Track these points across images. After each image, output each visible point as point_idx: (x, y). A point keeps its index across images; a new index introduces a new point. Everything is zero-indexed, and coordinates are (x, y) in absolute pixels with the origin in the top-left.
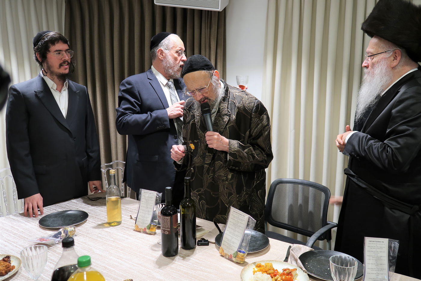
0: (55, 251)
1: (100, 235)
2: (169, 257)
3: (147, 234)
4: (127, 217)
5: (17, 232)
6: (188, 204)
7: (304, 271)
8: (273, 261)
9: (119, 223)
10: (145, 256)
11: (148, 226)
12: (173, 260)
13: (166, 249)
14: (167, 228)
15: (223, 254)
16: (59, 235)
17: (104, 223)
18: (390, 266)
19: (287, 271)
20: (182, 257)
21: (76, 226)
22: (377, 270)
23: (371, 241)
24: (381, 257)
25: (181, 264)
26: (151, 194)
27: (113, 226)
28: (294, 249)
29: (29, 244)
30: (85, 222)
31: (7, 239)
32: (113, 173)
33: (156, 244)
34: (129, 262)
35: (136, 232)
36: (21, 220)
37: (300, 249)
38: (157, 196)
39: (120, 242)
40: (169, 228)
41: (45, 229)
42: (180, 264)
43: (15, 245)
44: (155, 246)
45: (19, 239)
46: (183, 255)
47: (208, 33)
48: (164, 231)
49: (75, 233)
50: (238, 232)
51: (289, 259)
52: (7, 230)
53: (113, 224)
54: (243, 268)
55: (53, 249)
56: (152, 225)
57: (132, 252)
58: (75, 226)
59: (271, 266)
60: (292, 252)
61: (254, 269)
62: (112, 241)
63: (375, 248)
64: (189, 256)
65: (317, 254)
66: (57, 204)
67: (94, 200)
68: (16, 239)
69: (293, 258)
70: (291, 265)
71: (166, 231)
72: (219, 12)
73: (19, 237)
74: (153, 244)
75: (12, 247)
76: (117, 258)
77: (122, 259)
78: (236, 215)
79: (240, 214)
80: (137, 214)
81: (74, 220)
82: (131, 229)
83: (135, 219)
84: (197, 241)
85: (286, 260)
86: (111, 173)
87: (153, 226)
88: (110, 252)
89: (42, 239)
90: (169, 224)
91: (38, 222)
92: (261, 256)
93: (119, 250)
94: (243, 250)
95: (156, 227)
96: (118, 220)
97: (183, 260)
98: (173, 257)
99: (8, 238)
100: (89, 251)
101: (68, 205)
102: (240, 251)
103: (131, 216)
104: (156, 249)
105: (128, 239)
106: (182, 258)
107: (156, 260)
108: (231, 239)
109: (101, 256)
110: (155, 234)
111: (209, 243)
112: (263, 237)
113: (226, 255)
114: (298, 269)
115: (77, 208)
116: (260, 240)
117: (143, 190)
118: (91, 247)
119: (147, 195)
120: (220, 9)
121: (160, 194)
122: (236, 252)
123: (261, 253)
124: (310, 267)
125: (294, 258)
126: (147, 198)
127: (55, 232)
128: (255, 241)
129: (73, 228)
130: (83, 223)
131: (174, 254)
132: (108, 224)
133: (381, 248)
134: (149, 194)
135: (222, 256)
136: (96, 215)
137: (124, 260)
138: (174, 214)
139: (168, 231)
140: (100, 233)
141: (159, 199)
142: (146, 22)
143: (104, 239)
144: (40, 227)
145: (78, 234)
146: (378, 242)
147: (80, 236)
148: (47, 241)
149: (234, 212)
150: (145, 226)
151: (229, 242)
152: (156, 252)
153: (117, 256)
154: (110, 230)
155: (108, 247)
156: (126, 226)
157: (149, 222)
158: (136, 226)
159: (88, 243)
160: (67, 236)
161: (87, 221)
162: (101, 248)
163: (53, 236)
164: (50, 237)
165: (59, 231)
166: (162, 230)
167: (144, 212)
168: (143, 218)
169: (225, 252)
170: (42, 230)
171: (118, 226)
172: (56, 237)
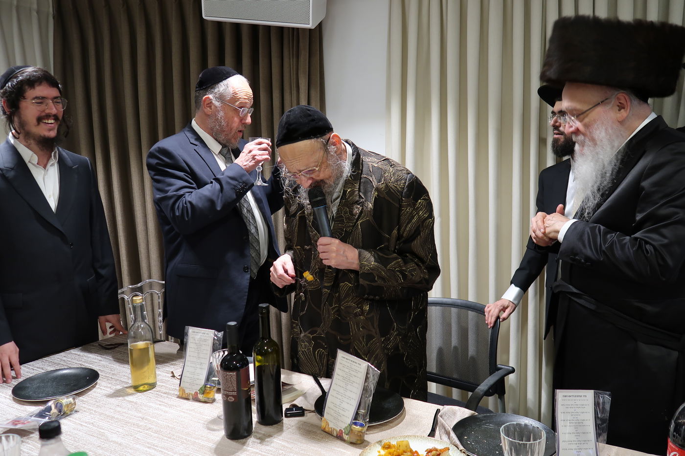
1: (119, 409)
2: (238, 439)
3: (200, 401)
4: (166, 374)
6: (266, 348)
7: (461, 450)
8: (411, 436)
9: (152, 386)
10: (197, 441)
11: (201, 388)
12: (244, 444)
13: (232, 427)
14: (231, 391)
16: (47, 413)
17: (126, 387)
18: (598, 435)
19: (434, 452)
20: (259, 439)
21: (78, 395)
22: (578, 442)
23: (565, 396)
24: (584, 422)
25: (257, 451)
26: (205, 334)
28: (445, 414)
30: (94, 387)
32: (138, 301)
33: (215, 419)
34: (169, 453)
35: (182, 400)
37: (454, 413)
38: (215, 338)
39: (153, 419)
40: (235, 391)
41: (22, 403)
42: (255, 450)
44: (214, 421)
46: (260, 436)
47: (294, 65)
48: (227, 396)
49: (75, 407)
50: (351, 391)
51: (437, 432)
53: (141, 388)
54: (361, 451)
56: (209, 386)
57: (174, 435)
58: (74, 396)
59: (408, 446)
60: (441, 419)
61: (379, 452)
62: (140, 417)
63: (573, 408)
64: (271, 436)
65: (482, 420)
66: (45, 359)
67: (109, 349)
69: (443, 430)
70: (440, 442)
71: (231, 396)
72: (310, 30)
74: (210, 418)
76: (149, 448)
77: (156, 448)
78: (346, 364)
79: (353, 362)
80: (181, 370)
81: (74, 386)
82: (173, 394)
83: (179, 377)
84: (284, 409)
85: (432, 434)
86: (136, 301)
87: (210, 388)
88: (135, 437)
89: (15, 422)
90: (235, 385)
91: (10, 392)
92: (390, 429)
93: (151, 433)
94: (361, 422)
95: (215, 390)
97: (260, 443)
98: (244, 440)
100: (100, 438)
101: (65, 359)
102: (355, 424)
103: (172, 372)
104: (215, 428)
105: (167, 412)
106: (259, 441)
107: (214, 446)
108: (340, 403)
109: (120, 444)
110: (214, 401)
111: (305, 412)
113: (333, 431)
114: (452, 447)
115: (80, 363)
116: (389, 402)
117: (190, 327)
118: (103, 431)
119: (198, 337)
120: (311, 25)
121: (220, 335)
122: (350, 425)
123: (391, 425)
124: (471, 443)
125: (445, 429)
126: (197, 342)
127: (40, 407)
129: (71, 399)
130: (89, 390)
131: (246, 434)
132: (133, 389)
133: (583, 406)
134: (201, 334)
135: (326, 432)
136: (113, 374)
137: (160, 449)
138: (242, 367)
139: (233, 396)
140: (118, 406)
141: (218, 342)
142: (191, 48)
143: (127, 415)
144: (14, 400)
145: (81, 408)
146: (578, 396)
147: (84, 413)
148: (24, 424)
149: (343, 359)
150: (197, 388)
151: (337, 409)
152: (215, 432)
153: (148, 443)
154: (138, 398)
155: (132, 428)
156: (165, 391)
157: (203, 382)
158: (182, 390)
159: (98, 424)
160: (62, 414)
161: (97, 386)
162: (120, 430)
163: (36, 414)
164: (32, 416)
165: (47, 406)
166: (223, 394)
167: (194, 365)
168: (192, 376)
169: (331, 425)
170: (17, 406)
171: (150, 391)
172: (42, 415)
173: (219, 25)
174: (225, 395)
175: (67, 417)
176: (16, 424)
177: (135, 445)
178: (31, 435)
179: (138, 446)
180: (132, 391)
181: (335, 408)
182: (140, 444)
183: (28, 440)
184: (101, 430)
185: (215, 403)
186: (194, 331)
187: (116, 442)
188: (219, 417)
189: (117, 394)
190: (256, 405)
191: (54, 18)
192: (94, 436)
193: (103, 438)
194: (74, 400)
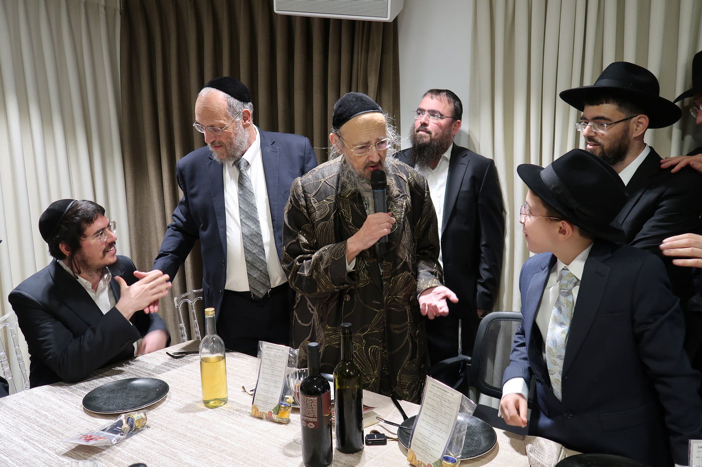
0: (112, 459)
1: (190, 426)
3: (274, 422)
4: (236, 388)
5: (44, 422)
6: (347, 371)
9: (225, 401)
11: (275, 408)
13: (311, 454)
14: (312, 418)
15: (414, 463)
16: (118, 427)
17: (197, 402)
21: (149, 408)
23: (700, 447)
26: (279, 350)
27: (212, 408)
29: (66, 445)
30: (164, 400)
31: (27, 436)
32: (211, 313)
33: (291, 443)
35: (255, 419)
36: (52, 399)
39: (227, 440)
40: (315, 418)
41: (93, 415)
43: (40, 446)
44: (290, 446)
45: (48, 436)
46: (341, 465)
48: (308, 422)
49: (146, 423)
50: (442, 423)
52: (28, 418)
53: (212, 404)
55: (109, 455)
56: (283, 406)
58: (145, 410)
62: (213, 437)
64: (353, 466)
67: (177, 358)
68: (44, 435)
71: (311, 422)
73: (48, 432)
74: (286, 442)
75: (36, 451)
78: (437, 393)
79: (445, 391)
80: (255, 384)
81: (144, 398)
82: (246, 412)
83: (250, 393)
84: (365, 436)
86: (208, 313)
87: (285, 408)
89: (89, 438)
90: (316, 410)
91: (81, 402)
93: (226, 456)
94: (453, 456)
95: (290, 409)
96: (222, 396)
99: (29, 434)
101: (133, 367)
102: (447, 459)
103: (243, 387)
104: (293, 453)
105: (240, 433)
108: (430, 436)
110: (288, 422)
111: (387, 440)
112: (484, 426)
113: (420, 464)
116: (479, 433)
117: (264, 342)
118: (175, 451)
119: (273, 352)
121: (296, 352)
122: (440, 460)
123: (483, 460)
126: (272, 358)
127: (111, 421)
128: (471, 435)
129: (142, 414)
130: (160, 403)
131: (326, 463)
134: (275, 350)
135: (412, 466)
136: (182, 386)
138: (323, 391)
139: (313, 422)
140: (190, 422)
141: (293, 360)
142: (259, 43)
143: (199, 434)
144: (85, 411)
145: (152, 423)
147: (155, 429)
148: (97, 440)
149: (434, 387)
150: (271, 407)
151: (426, 442)
152: (292, 458)
154: (209, 414)
155: (206, 449)
156: (236, 407)
157: (277, 402)
158: (255, 408)
159: (170, 442)
160: (134, 429)
161: (167, 399)
162: (193, 451)
163: (108, 429)
164: (103, 430)
165: (119, 419)
166: (303, 420)
167: (268, 383)
168: (266, 394)
169: (418, 458)
170: (88, 417)
171: (221, 407)
172: (114, 430)
173: (289, 19)
174: (305, 421)
175: (138, 433)
176: (88, 441)
178: (104, 452)
180: (202, 406)
181: (423, 440)
183: (100, 458)
184: (173, 450)
185: (289, 425)
186: (268, 346)
188: (295, 441)
189: (189, 409)
190: (335, 429)
191: (121, 14)
192: (168, 457)
193: (176, 459)
194: (145, 415)
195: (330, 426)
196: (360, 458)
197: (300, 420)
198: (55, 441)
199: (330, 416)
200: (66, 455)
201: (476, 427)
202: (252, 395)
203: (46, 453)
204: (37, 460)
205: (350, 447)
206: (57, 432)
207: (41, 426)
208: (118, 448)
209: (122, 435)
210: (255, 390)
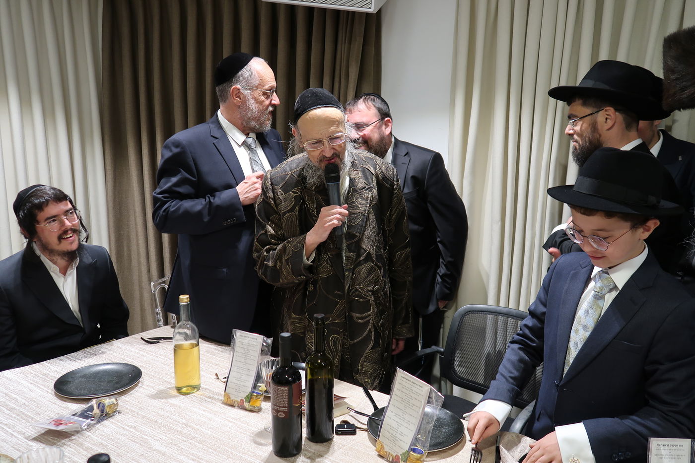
0: (82, 444)
1: (162, 413)
2: (287, 458)
3: (246, 409)
4: (210, 375)
5: (14, 406)
6: (319, 361)
9: (197, 388)
10: (243, 456)
11: (247, 396)
13: (281, 443)
14: (282, 407)
15: (382, 454)
16: (88, 412)
17: (169, 388)
20: (309, 458)
21: (121, 394)
23: (660, 445)
26: (253, 338)
27: (185, 394)
29: (35, 429)
30: (136, 386)
32: (185, 301)
33: (261, 432)
35: (227, 407)
36: (23, 382)
39: (197, 427)
40: (286, 407)
41: (64, 399)
43: (9, 430)
44: (260, 434)
45: (18, 419)
46: (310, 455)
47: (345, 51)
48: (278, 412)
49: (117, 408)
50: (410, 414)
53: (184, 390)
55: (78, 441)
56: (255, 394)
57: (219, 447)
58: (117, 395)
60: (504, 449)
62: (184, 424)
64: (322, 456)
67: (151, 343)
68: (13, 419)
71: (281, 411)
73: (18, 415)
74: (256, 430)
78: (406, 385)
79: (414, 383)
80: (227, 372)
81: (117, 383)
82: (218, 399)
84: (335, 426)
86: (182, 300)
87: (257, 396)
88: (179, 447)
89: (58, 422)
90: (286, 400)
91: (52, 386)
92: (451, 457)
93: (196, 443)
94: (420, 448)
95: (262, 398)
96: (194, 382)
98: (293, 459)
102: (414, 450)
103: (217, 375)
104: (263, 441)
105: (212, 420)
106: (309, 461)
108: (398, 427)
109: (164, 454)
110: (259, 410)
111: (357, 430)
112: (453, 418)
113: (388, 455)
115: (122, 357)
116: (447, 425)
117: (238, 331)
118: (145, 437)
119: (246, 341)
120: (373, 10)
121: (270, 341)
122: (408, 452)
123: (451, 452)
126: (245, 347)
127: (82, 405)
128: (439, 427)
129: (113, 400)
130: (132, 389)
131: (295, 452)
133: (679, 457)
134: (249, 339)
135: (381, 456)
136: (156, 372)
138: (294, 381)
139: (284, 412)
140: (161, 409)
141: (266, 349)
142: (243, 30)
143: (170, 420)
144: (56, 395)
145: (124, 409)
146: (673, 446)
147: (127, 414)
148: (66, 424)
149: (403, 379)
150: (243, 395)
151: (394, 433)
152: (262, 447)
153: (193, 455)
154: (180, 401)
155: (176, 436)
156: (208, 394)
157: (249, 390)
158: (227, 395)
159: (141, 428)
160: (104, 415)
161: (139, 385)
162: (164, 437)
163: (78, 414)
164: (74, 415)
165: (90, 404)
166: (273, 409)
167: (241, 371)
168: (238, 382)
169: (387, 449)
170: (59, 402)
171: (193, 394)
172: (84, 415)
173: (273, 6)
174: (275, 410)
175: (109, 419)
176: (58, 425)
177: (179, 456)
178: (73, 437)
179: (182, 458)
180: (175, 392)
181: (392, 432)
182: (184, 455)
183: (69, 443)
184: (143, 436)
185: (261, 413)
186: (242, 335)
187: (159, 451)
188: (266, 430)
189: (161, 395)
190: (306, 418)
192: (137, 443)
193: (146, 445)
194: (116, 400)
195: (300, 415)
196: (329, 448)
197: (270, 409)
198: (24, 425)
199: (301, 405)
200: (36, 439)
201: (445, 419)
202: (224, 382)
203: (15, 437)
204: (5, 444)
205: (320, 436)
206: (27, 416)
207: (11, 409)
208: (88, 434)
209: (92, 420)
210: (228, 377)
